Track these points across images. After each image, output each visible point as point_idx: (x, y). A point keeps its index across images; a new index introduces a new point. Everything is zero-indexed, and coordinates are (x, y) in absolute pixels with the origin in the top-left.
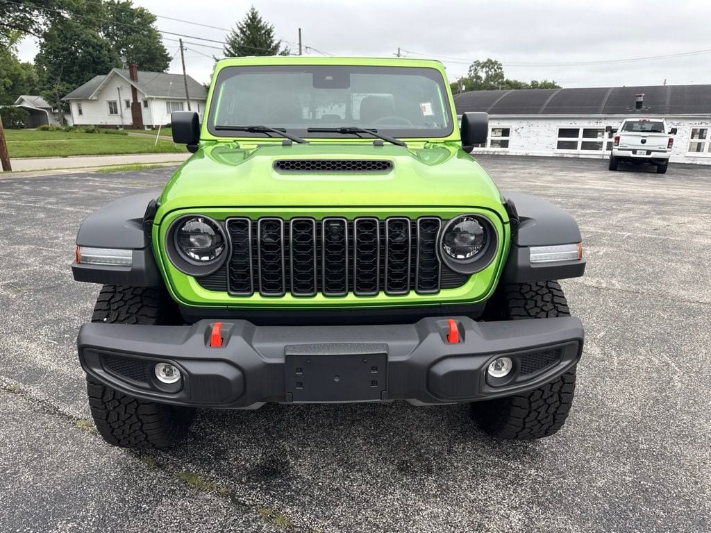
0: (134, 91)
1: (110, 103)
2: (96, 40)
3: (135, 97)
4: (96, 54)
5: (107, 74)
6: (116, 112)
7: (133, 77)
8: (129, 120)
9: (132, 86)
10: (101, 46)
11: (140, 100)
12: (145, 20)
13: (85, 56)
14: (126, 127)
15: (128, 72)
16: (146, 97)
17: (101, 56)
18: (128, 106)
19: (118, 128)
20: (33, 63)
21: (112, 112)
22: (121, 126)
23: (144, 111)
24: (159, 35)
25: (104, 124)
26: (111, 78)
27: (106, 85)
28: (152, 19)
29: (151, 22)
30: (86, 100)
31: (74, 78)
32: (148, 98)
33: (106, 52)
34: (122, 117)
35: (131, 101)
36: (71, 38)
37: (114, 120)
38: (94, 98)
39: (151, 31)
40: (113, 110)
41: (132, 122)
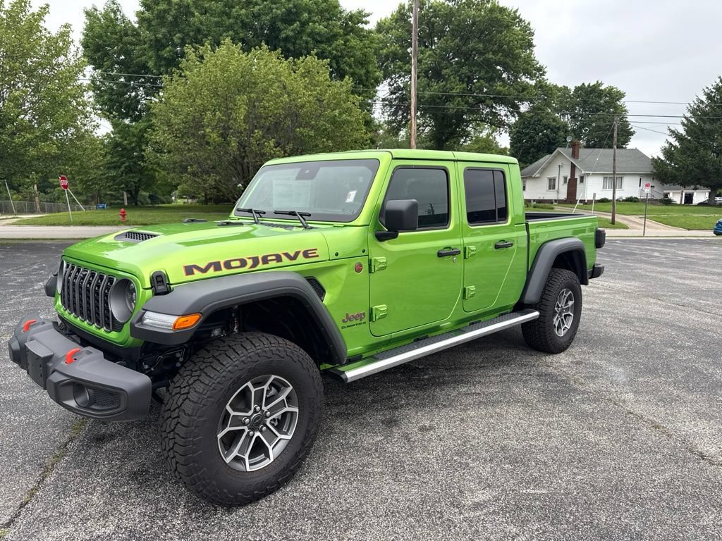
0: (573, 167)
1: (550, 180)
2: (555, 123)
3: (573, 173)
4: (552, 136)
5: (551, 153)
6: (554, 188)
7: (575, 155)
8: (563, 195)
9: (572, 163)
10: (559, 129)
11: (577, 176)
12: (613, 98)
13: (542, 139)
14: (560, 202)
15: (571, 150)
16: (583, 173)
17: (557, 137)
18: (565, 182)
19: (552, 203)
21: (550, 188)
22: (556, 201)
23: (579, 186)
24: (625, 111)
25: (542, 199)
26: (555, 156)
27: (550, 163)
28: (620, 95)
29: (618, 100)
30: (531, 177)
31: (530, 158)
32: (585, 174)
33: (562, 133)
34: (558, 192)
35: (569, 177)
36: (534, 124)
37: (551, 195)
38: (537, 176)
39: (616, 108)
40: (552, 186)
41: (566, 196)
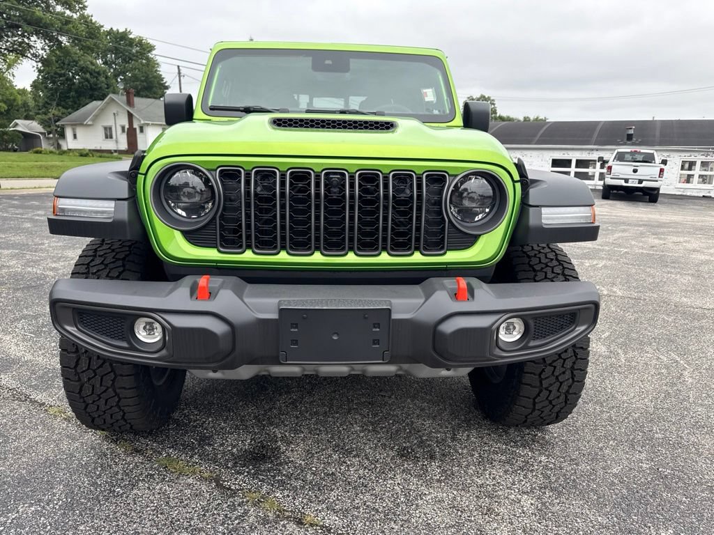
0: (130, 116)
1: (105, 128)
2: (93, 67)
3: (131, 123)
4: (93, 80)
5: (103, 100)
6: (111, 137)
7: (130, 103)
8: (123, 145)
9: (128, 112)
10: (98, 73)
11: (136, 126)
12: (144, 49)
13: (82, 83)
14: (121, 152)
15: (125, 98)
16: (142, 122)
17: (98, 82)
18: (123, 131)
19: (112, 153)
20: (29, 89)
21: (107, 137)
22: (116, 151)
23: (140, 137)
24: (158, 64)
25: (99, 148)
26: (108, 103)
27: (102, 110)
28: (151, 48)
29: (149, 52)
30: (81, 125)
31: (70, 103)
32: (143, 124)
33: (103, 79)
34: (117, 142)
35: (127, 126)
36: (69, 65)
37: (109, 145)
38: (89, 123)
39: (148, 59)
40: (108, 134)
41: (127, 147)
